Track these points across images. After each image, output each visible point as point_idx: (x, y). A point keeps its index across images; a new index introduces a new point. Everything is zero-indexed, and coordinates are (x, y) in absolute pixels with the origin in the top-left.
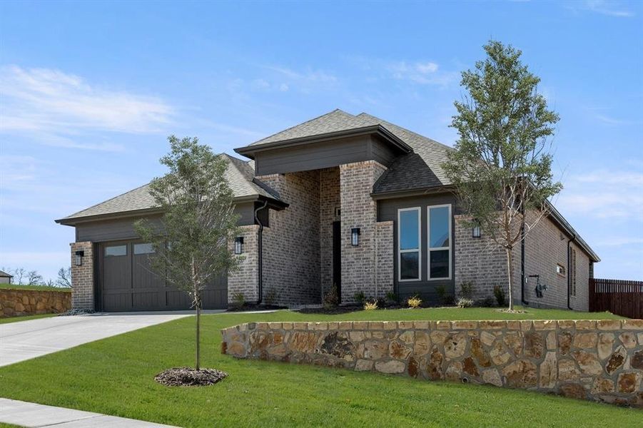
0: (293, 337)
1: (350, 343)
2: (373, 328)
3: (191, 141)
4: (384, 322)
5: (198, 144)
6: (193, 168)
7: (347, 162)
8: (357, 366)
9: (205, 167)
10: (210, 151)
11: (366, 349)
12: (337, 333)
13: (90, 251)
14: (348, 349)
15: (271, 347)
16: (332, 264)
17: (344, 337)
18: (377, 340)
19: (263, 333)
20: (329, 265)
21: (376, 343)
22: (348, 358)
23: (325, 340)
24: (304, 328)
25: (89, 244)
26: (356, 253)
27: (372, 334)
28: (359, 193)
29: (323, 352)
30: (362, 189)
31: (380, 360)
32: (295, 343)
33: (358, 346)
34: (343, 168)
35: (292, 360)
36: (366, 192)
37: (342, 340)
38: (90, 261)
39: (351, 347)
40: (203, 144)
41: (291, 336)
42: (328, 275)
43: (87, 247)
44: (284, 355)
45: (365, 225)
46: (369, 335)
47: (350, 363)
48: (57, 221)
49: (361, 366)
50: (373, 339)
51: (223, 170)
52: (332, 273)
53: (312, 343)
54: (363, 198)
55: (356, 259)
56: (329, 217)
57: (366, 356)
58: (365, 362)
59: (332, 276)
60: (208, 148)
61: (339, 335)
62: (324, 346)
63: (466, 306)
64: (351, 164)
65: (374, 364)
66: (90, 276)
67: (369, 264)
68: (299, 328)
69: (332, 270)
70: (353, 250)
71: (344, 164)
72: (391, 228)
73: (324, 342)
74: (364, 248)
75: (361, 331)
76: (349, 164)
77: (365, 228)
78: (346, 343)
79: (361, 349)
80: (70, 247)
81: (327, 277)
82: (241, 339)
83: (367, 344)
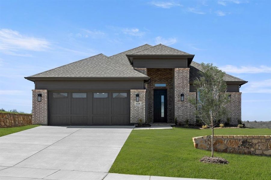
0: (229, 141)
1: (253, 144)
2: (261, 138)
3: (210, 65)
4: (265, 136)
5: (213, 66)
6: (211, 75)
7: (179, 67)
8: (256, 153)
9: (215, 75)
10: (218, 68)
11: (259, 146)
12: (247, 140)
13: (46, 94)
14: (252, 146)
15: (218, 145)
16: (153, 106)
17: (250, 141)
18: (263, 142)
19: (215, 140)
20: (151, 106)
21: (263, 144)
22: (252, 149)
23: (242, 142)
24: (233, 138)
25: (46, 91)
26: (181, 104)
27: (261, 140)
28: (183, 80)
29: (242, 147)
30: (184, 79)
31: (265, 150)
32: (230, 144)
33: (256, 144)
34: (176, 70)
35: (228, 151)
36: (186, 80)
37: (249, 142)
38: (46, 100)
39: (253, 145)
40: (215, 66)
41: (227, 141)
42: (151, 111)
43: (44, 92)
44: (224, 148)
45: (186, 93)
46: (260, 141)
47: (253, 151)
48: (25, 78)
49: (258, 152)
50: (261, 142)
51: (223, 76)
52: (153, 110)
53: (237, 143)
54: (185, 82)
55: (181, 106)
56: (152, 87)
57: (259, 149)
58: (259, 151)
59: (153, 111)
60: (217, 68)
61: (248, 141)
62: (242, 145)
63: (240, 127)
64: (180, 68)
65: (263, 152)
66: (46, 107)
67: (187, 109)
68: (231, 138)
69: (153, 109)
70: (180, 102)
71: (177, 68)
72: (195, 95)
73: (242, 143)
74: (185, 102)
75: (256, 139)
76: (179, 68)
77: (186, 94)
78: (251, 143)
79: (257, 146)
80: (32, 91)
81: (151, 112)
82: (204, 142)
83: (259, 144)
